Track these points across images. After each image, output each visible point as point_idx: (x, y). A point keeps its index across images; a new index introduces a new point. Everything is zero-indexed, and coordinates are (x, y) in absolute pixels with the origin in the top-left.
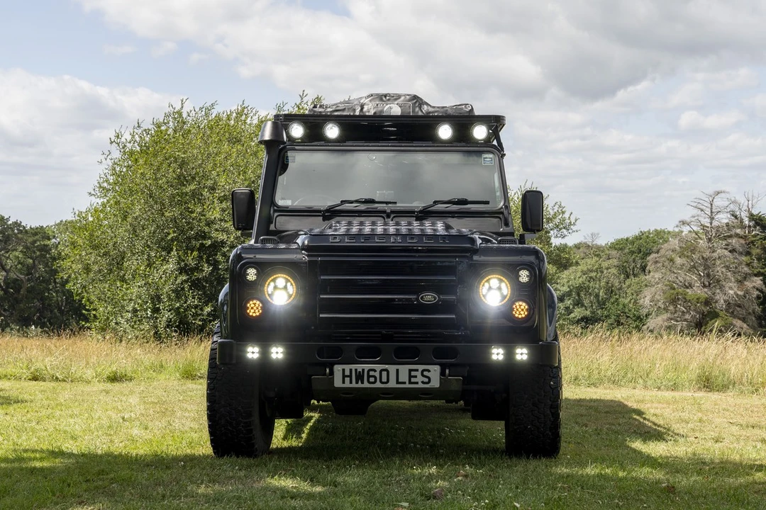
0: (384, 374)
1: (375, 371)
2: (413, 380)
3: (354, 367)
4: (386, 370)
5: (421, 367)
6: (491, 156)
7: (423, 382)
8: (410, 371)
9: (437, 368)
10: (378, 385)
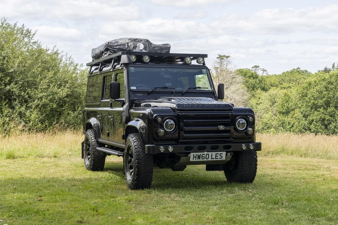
0: (207, 155)
1: (204, 155)
2: (217, 157)
4: (208, 154)
5: (219, 153)
6: (205, 70)
7: (220, 158)
8: (216, 154)
9: (225, 153)
10: (205, 160)
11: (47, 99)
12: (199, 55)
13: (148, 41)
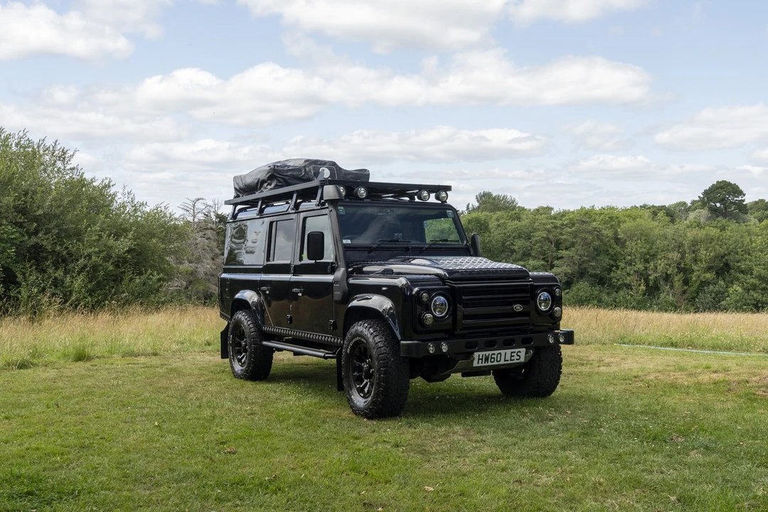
0: (499, 356)
1: (494, 354)
2: (512, 358)
3: (484, 353)
4: (500, 354)
5: (517, 350)
6: (451, 212)
7: (517, 359)
8: (512, 353)
9: (524, 350)
10: (495, 363)
11: (98, 257)
12: (439, 186)
13: (334, 164)
